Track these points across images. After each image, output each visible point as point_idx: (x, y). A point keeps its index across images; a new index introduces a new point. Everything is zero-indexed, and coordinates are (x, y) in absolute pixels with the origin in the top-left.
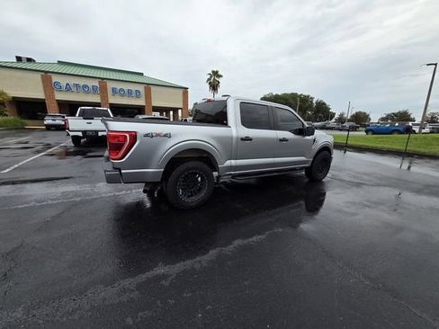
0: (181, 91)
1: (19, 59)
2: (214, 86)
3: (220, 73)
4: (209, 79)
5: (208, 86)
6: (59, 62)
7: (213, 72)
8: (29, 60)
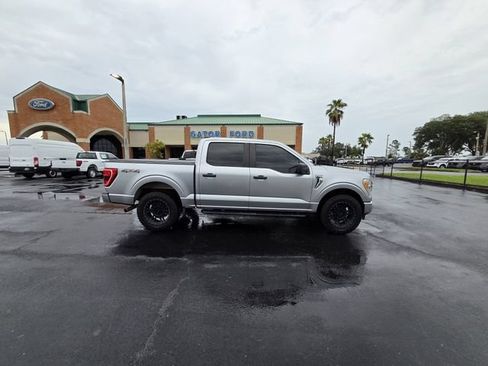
0: (295, 127)
1: (178, 117)
2: (335, 118)
3: (343, 101)
4: (330, 111)
5: (328, 118)
6: (199, 116)
7: (334, 102)
8: (184, 117)
